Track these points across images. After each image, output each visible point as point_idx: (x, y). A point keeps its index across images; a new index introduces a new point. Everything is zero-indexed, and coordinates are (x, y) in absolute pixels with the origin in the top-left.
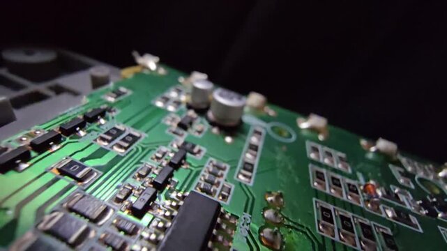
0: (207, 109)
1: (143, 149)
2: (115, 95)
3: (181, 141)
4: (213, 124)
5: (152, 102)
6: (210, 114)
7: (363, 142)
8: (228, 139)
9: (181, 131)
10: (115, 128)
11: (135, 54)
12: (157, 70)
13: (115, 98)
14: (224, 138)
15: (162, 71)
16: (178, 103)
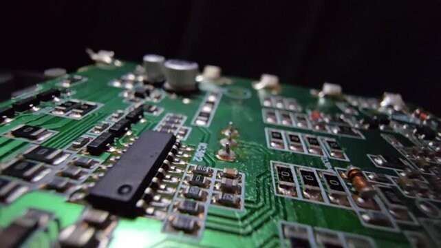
0: (164, 82)
1: (99, 114)
2: (69, 81)
3: (137, 105)
4: (169, 92)
5: (109, 84)
6: (167, 85)
7: (313, 92)
8: (186, 101)
9: (138, 99)
10: (69, 102)
11: (89, 51)
12: (113, 63)
13: (70, 83)
14: (182, 100)
15: (118, 63)
16: (135, 82)
